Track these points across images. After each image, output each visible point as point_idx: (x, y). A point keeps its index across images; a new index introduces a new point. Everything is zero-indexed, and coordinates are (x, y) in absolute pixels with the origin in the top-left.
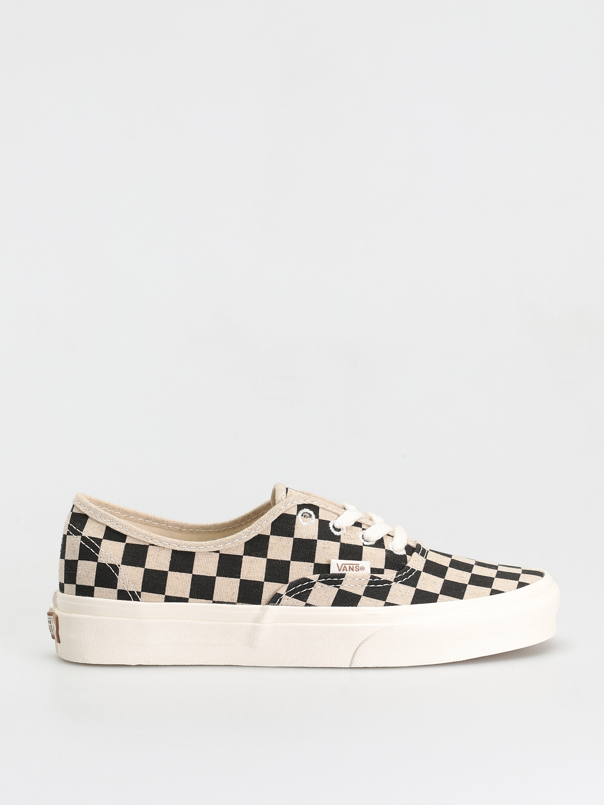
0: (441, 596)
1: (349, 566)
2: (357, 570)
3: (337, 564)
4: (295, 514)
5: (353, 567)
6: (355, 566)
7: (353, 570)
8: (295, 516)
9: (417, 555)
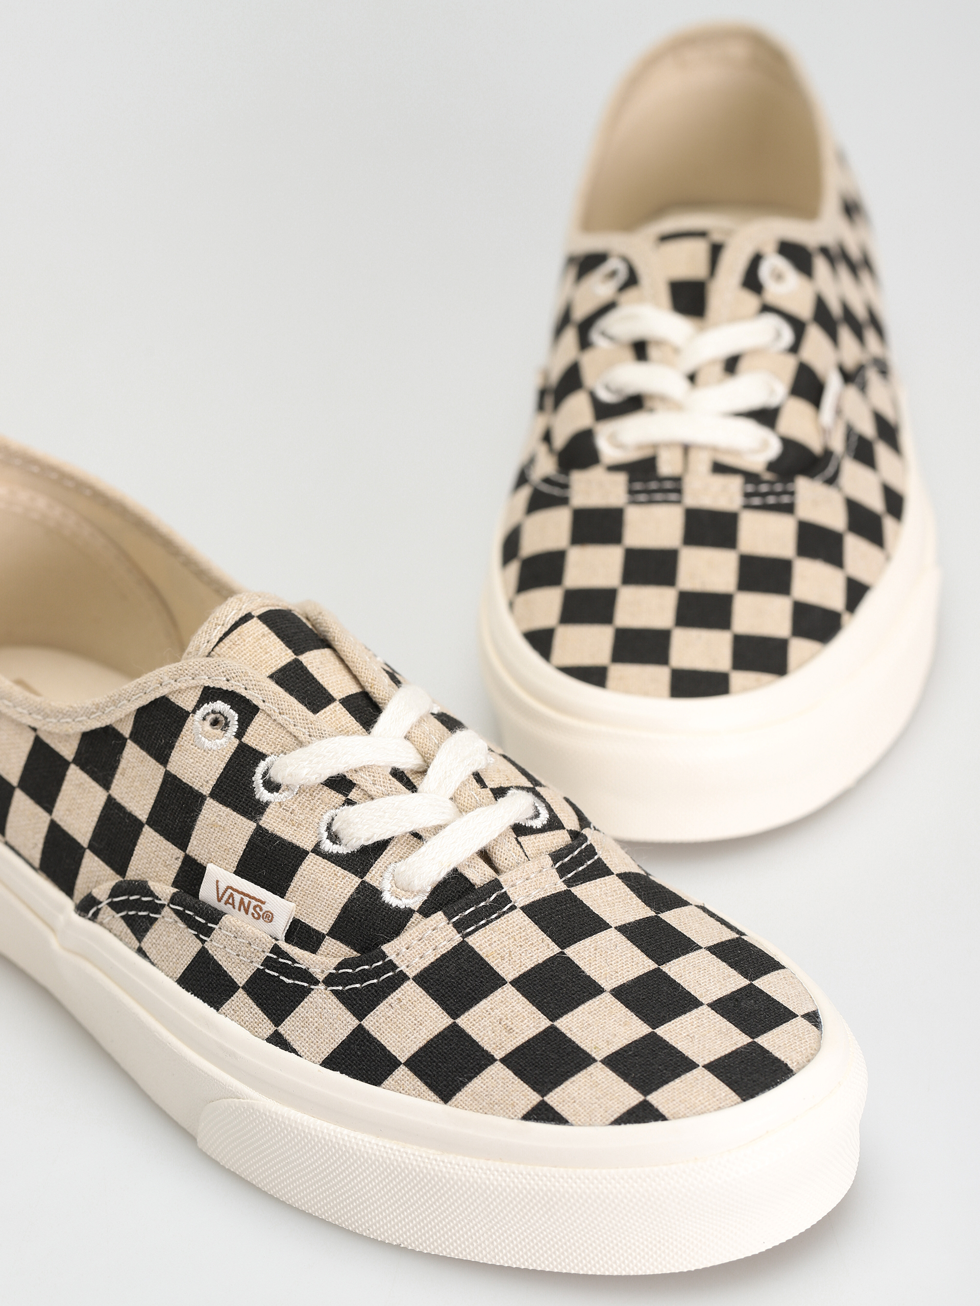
0: (402, 1072)
1: (242, 899)
2: (256, 916)
3: (217, 882)
4: (190, 709)
5: (249, 903)
6: (254, 903)
7: (247, 912)
8: (188, 714)
9: (450, 919)
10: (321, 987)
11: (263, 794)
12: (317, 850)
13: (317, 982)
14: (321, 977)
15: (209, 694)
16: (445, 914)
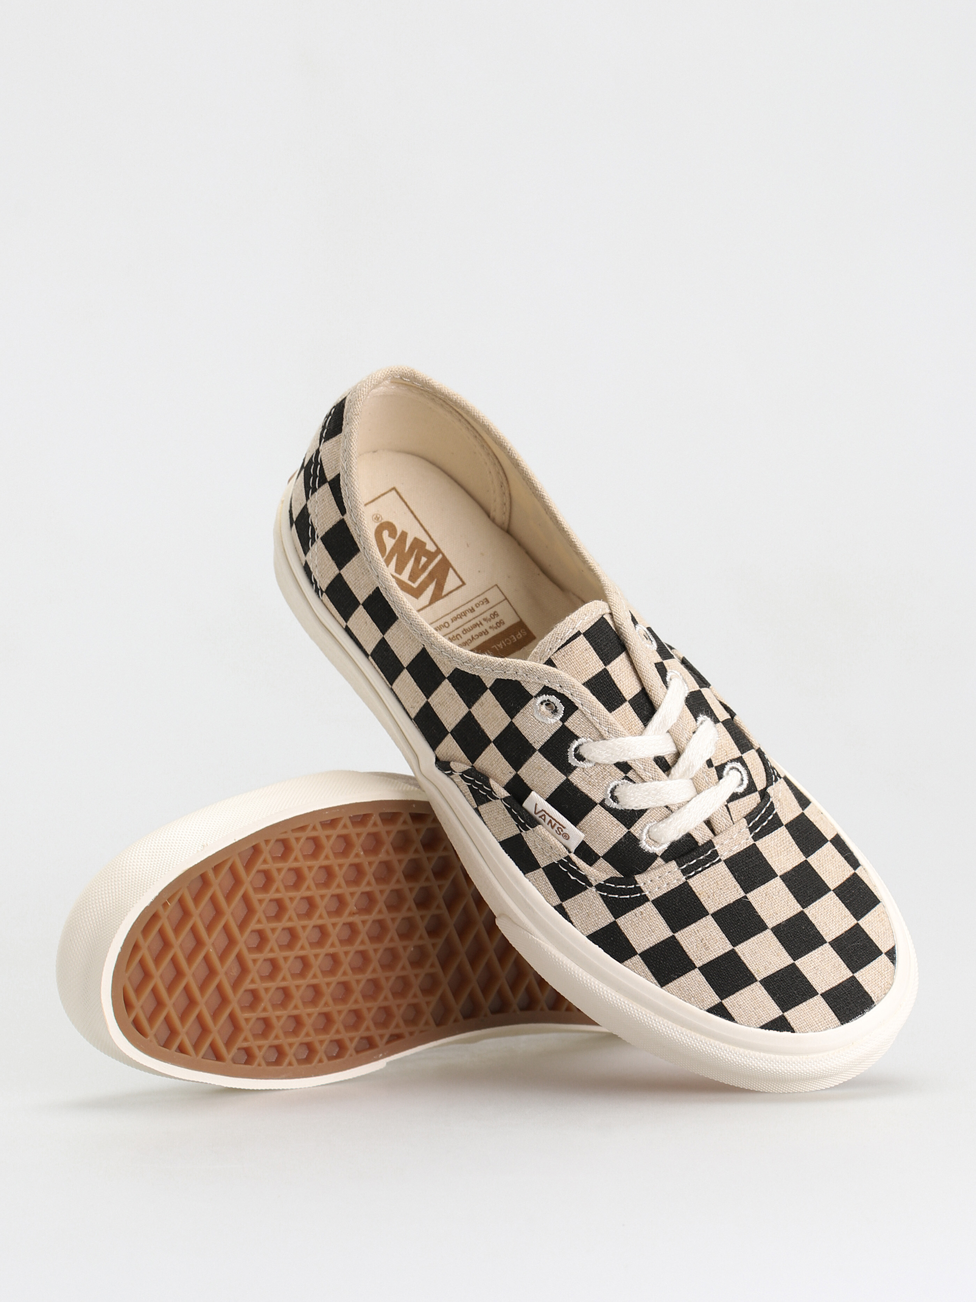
0: (637, 959)
1: (550, 820)
2: (558, 833)
3: (536, 804)
4: (534, 695)
5: (555, 824)
6: (558, 825)
7: (552, 827)
8: (531, 697)
9: (680, 867)
10: (594, 889)
11: (572, 761)
12: (602, 804)
13: (591, 885)
14: (594, 884)
15: (546, 690)
16: (677, 863)
